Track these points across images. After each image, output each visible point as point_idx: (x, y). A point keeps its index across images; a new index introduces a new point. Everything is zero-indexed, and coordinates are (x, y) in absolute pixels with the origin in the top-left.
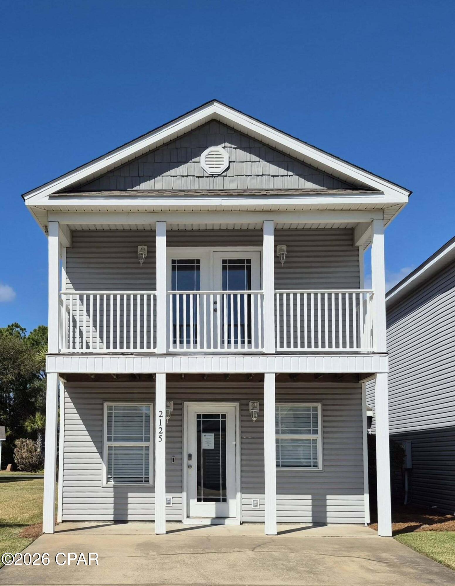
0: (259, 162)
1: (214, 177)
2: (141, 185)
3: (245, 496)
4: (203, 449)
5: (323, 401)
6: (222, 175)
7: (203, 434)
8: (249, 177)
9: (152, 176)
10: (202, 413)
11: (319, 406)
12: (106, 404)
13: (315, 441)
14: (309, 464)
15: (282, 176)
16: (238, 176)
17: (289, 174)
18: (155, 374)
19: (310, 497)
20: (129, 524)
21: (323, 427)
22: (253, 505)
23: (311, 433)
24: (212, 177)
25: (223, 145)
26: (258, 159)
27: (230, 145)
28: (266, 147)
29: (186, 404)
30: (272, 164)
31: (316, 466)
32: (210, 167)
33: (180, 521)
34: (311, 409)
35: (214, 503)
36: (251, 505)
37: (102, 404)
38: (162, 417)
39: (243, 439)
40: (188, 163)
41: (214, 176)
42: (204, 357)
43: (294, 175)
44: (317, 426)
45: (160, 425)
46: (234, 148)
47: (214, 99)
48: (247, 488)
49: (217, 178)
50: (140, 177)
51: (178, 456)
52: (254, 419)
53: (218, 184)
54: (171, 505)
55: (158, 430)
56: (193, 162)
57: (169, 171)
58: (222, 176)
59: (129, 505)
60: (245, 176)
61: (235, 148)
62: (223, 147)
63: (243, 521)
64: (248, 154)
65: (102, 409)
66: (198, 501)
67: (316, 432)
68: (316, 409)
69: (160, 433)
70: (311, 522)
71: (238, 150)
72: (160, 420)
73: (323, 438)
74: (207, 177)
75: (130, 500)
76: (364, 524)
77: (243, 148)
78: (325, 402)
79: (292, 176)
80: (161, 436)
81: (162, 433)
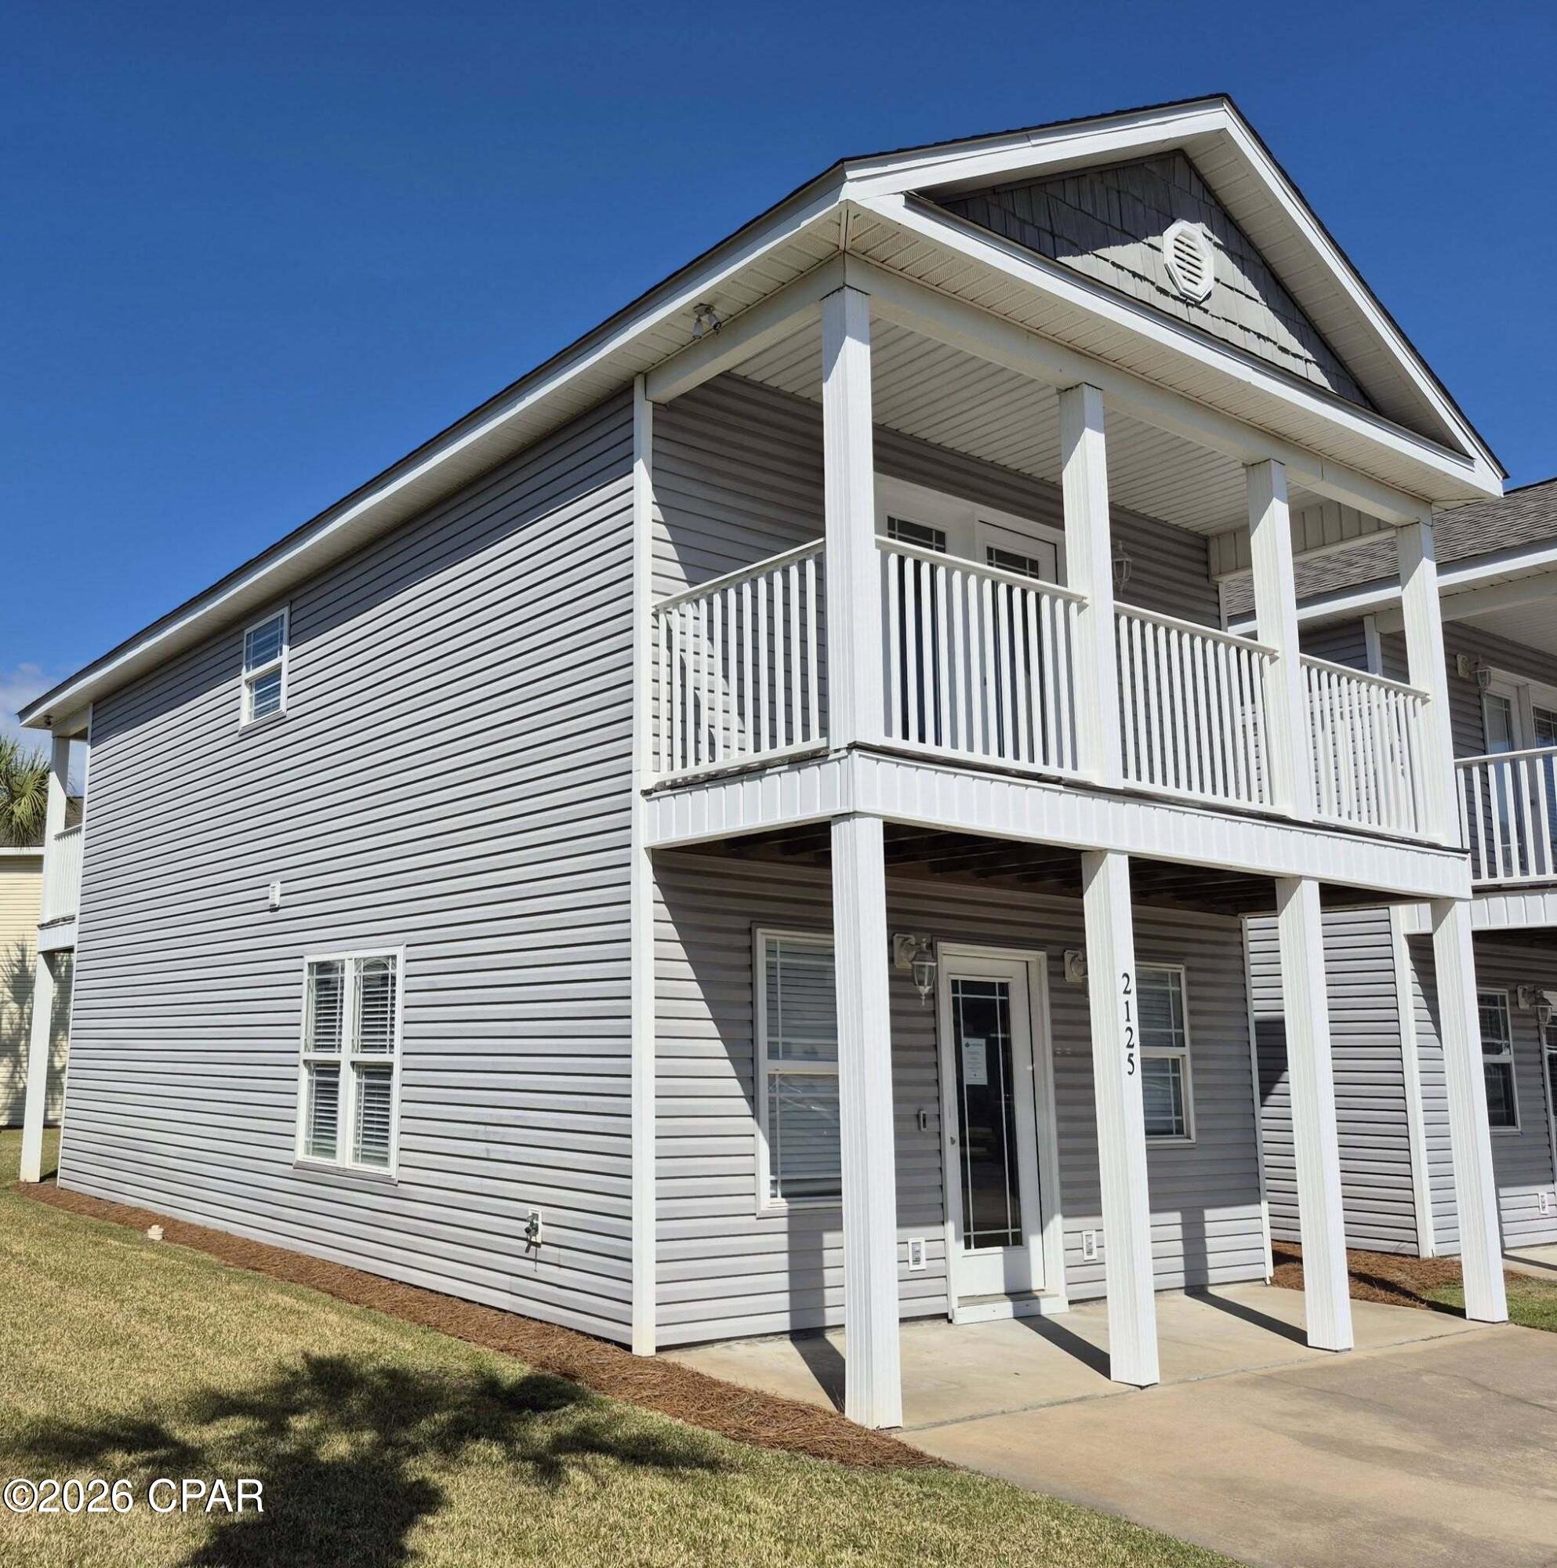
0: (1259, 302)
1: (1188, 304)
3: (1071, 1223)
4: (967, 1085)
5: (1189, 959)
6: (1201, 305)
7: (963, 1041)
9: (1076, 245)
10: (960, 978)
11: (1182, 972)
12: (763, 933)
13: (1175, 1063)
14: (1170, 1127)
16: (1226, 321)
19: (1176, 1217)
21: (1191, 1028)
22: (1085, 1251)
23: (1172, 1043)
24: (1184, 301)
26: (1256, 294)
27: (1211, 234)
29: (943, 947)
31: (1182, 1132)
32: (1182, 276)
33: (947, 1317)
34: (1170, 979)
35: (1000, 1249)
36: (1082, 1248)
37: (750, 932)
39: (1057, 1059)
40: (1140, 241)
41: (1188, 301)
43: (1314, 362)
44: (1182, 1027)
45: (1128, 1020)
48: (1073, 1201)
51: (930, 1110)
54: (923, 1266)
55: (1123, 1036)
56: (1150, 245)
57: (1108, 246)
58: (1201, 308)
59: (826, 1273)
60: (1238, 326)
62: (1199, 233)
63: (1069, 1299)
64: (1240, 272)
65: (751, 949)
66: (965, 1247)
67: (1181, 1041)
68: (1176, 980)
69: (1128, 1045)
70: (1183, 1285)
71: (1223, 252)
72: (1127, 1003)
73: (1193, 1057)
75: (827, 1257)
76: (1266, 1280)
78: (1191, 962)
80: (1132, 1055)
81: (1132, 1046)
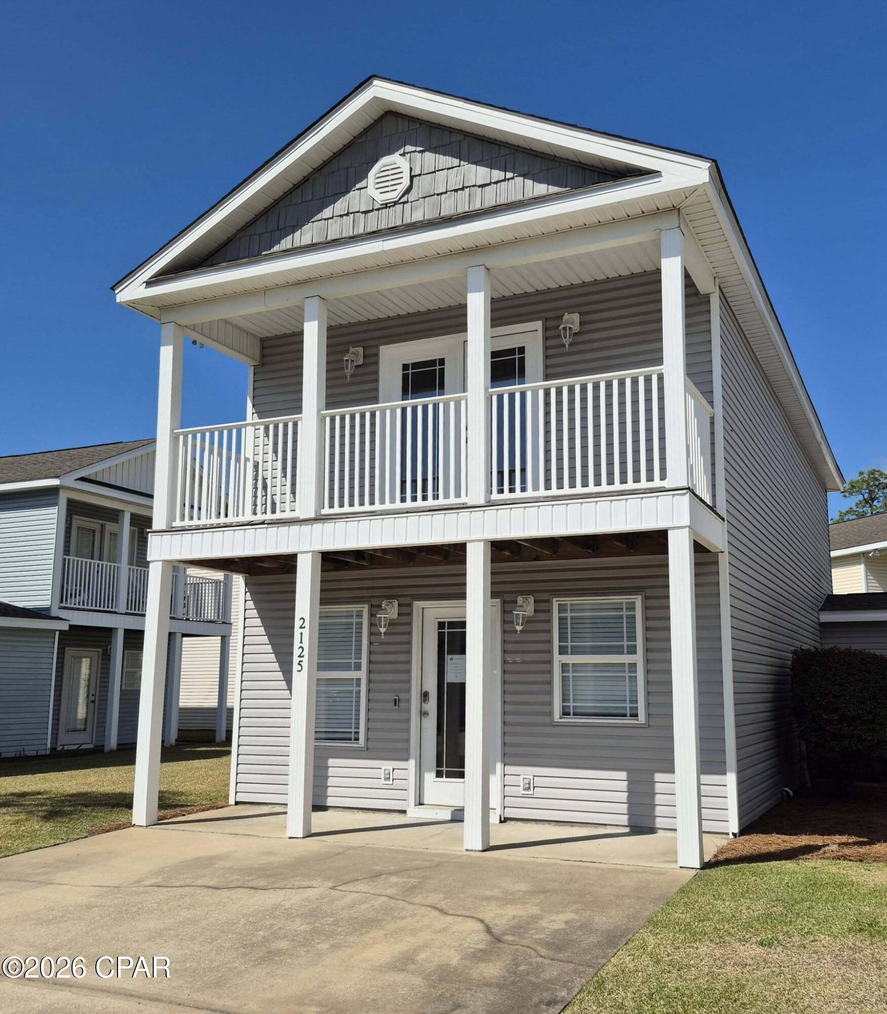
0: (459, 166)
1: (389, 207)
2: (282, 242)
3: (510, 769)
4: (448, 683)
6: (400, 201)
7: (447, 657)
8: (443, 196)
9: (298, 225)
10: (446, 620)
11: (638, 600)
13: (633, 666)
14: (623, 712)
15: (496, 183)
16: (425, 198)
17: (507, 177)
18: (296, 555)
19: (623, 775)
20: (329, 813)
21: (647, 640)
22: (521, 788)
23: (624, 652)
24: (386, 207)
25: (401, 151)
26: (456, 162)
27: (413, 148)
28: (470, 138)
29: (417, 604)
30: (479, 165)
31: (635, 715)
32: (381, 193)
33: (404, 812)
34: (624, 607)
36: (519, 786)
38: (304, 627)
39: (509, 665)
40: (349, 192)
41: (388, 205)
42: (371, 520)
43: (516, 176)
44: (634, 638)
45: (301, 642)
46: (419, 152)
47: (371, 74)
48: (514, 755)
49: (394, 208)
50: (280, 230)
51: (403, 696)
52: (519, 628)
53: (393, 218)
54: (391, 782)
55: (296, 652)
56: (358, 189)
57: (322, 211)
58: (401, 203)
59: (330, 779)
60: (436, 196)
61: (421, 152)
62: (401, 155)
63: (506, 816)
64: (441, 156)
66: (437, 776)
67: (632, 650)
68: (631, 607)
69: (300, 656)
70: (627, 824)
71: (427, 154)
72: (301, 634)
73: (647, 661)
74: (378, 209)
75: (331, 771)
76: (728, 834)
77: (433, 148)
78: (649, 592)
79: (513, 178)
80: (302, 661)
81: (303, 656)
